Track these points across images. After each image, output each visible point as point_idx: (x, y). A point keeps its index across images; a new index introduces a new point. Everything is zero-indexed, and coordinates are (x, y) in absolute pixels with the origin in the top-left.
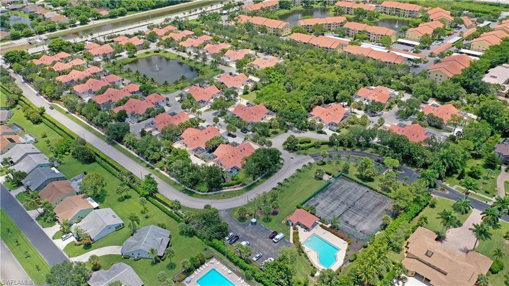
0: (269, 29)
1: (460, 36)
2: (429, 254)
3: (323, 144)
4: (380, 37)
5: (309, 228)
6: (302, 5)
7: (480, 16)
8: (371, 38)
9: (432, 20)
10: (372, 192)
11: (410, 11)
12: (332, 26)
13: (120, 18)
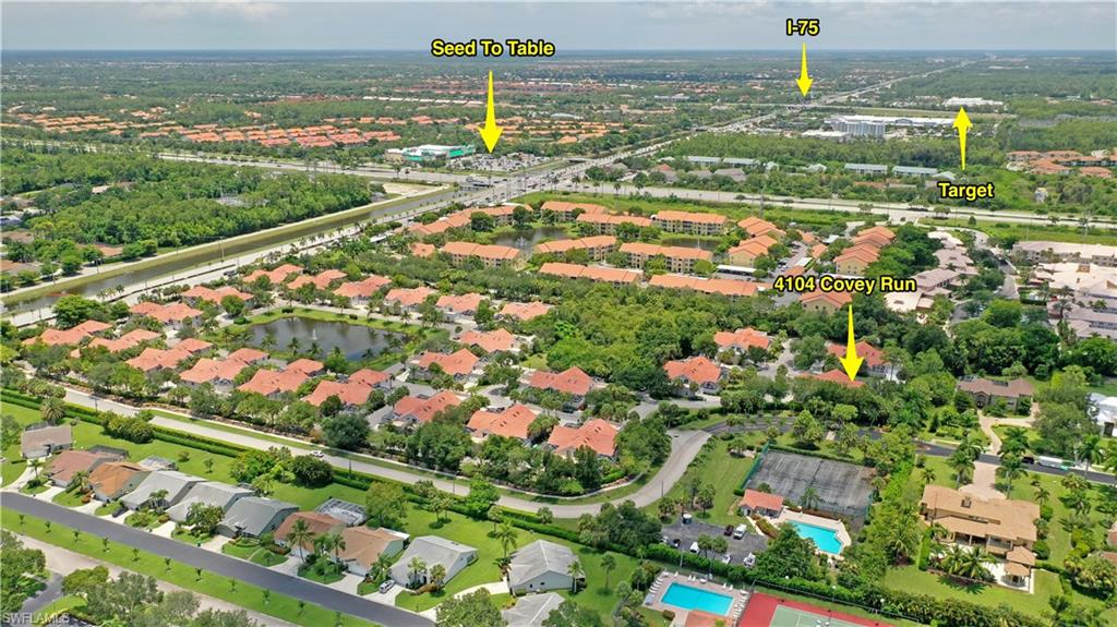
0: (486, 261)
1: (808, 256)
2: (967, 504)
3: (713, 412)
4: (689, 263)
5: (775, 512)
6: (510, 224)
7: (819, 228)
8: (673, 267)
9: (754, 236)
10: (827, 461)
11: (709, 225)
12: (595, 252)
13: (145, 260)
